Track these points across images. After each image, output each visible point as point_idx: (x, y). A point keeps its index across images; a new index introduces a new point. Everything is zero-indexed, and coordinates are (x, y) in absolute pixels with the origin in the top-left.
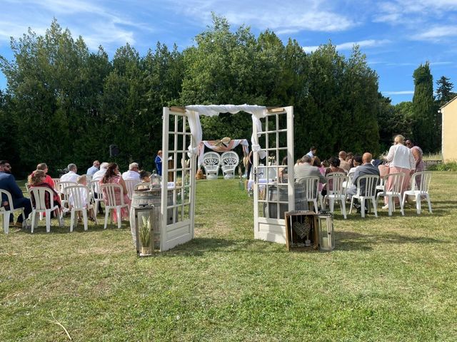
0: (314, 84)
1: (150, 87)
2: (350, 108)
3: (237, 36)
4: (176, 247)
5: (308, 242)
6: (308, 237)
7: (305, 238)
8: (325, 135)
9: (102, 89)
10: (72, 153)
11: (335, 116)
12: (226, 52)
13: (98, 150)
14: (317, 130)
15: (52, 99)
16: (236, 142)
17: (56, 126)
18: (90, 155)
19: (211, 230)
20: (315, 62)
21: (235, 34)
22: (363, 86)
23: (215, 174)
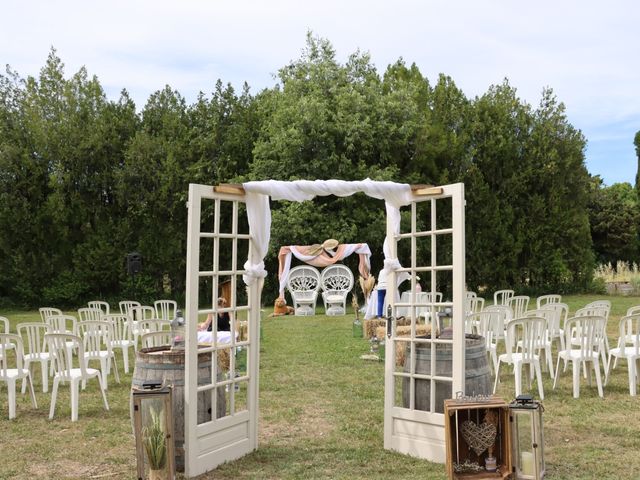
0: (483, 150)
1: (201, 154)
2: (544, 191)
3: (349, 69)
4: (219, 468)
5: (491, 462)
6: (490, 451)
7: (485, 455)
8: (503, 236)
9: (122, 160)
10: (72, 266)
11: (519, 205)
12: (330, 96)
13: (113, 260)
14: (489, 227)
15: (44, 178)
16: (348, 249)
17: (47, 221)
18: (100, 269)
19: (294, 429)
20: (483, 113)
21: (345, 67)
22: (563, 154)
23: (311, 305)
